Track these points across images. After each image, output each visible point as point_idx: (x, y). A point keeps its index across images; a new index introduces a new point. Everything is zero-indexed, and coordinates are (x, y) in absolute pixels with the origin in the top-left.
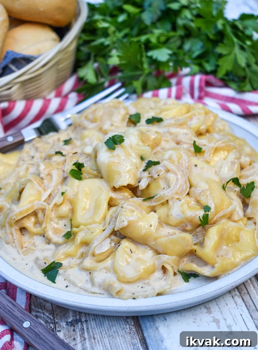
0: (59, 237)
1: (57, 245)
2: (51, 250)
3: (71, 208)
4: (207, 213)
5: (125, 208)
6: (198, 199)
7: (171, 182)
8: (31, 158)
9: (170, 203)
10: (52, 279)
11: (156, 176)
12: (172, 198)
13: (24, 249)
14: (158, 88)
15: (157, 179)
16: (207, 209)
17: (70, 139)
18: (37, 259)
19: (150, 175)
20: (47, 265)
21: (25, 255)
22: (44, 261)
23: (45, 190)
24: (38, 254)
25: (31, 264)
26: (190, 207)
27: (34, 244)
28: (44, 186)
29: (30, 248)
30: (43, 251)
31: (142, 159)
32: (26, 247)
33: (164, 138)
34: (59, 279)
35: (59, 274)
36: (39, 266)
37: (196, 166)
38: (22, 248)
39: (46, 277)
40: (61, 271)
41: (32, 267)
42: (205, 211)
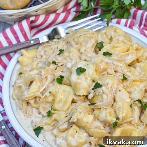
0: (45, 112)
1: (43, 116)
2: (40, 118)
3: (53, 99)
4: (117, 121)
5: (78, 110)
6: (116, 111)
7: (104, 100)
8: (41, 56)
9: (102, 110)
10: (37, 135)
11: (97, 94)
12: (103, 107)
13: (27, 114)
14: (122, 17)
15: (98, 95)
16: (118, 119)
17: (63, 50)
18: (32, 122)
19: (95, 92)
20: (36, 127)
21: (27, 118)
22: (35, 124)
23: (42, 86)
24: (33, 119)
25: (29, 124)
26: (110, 115)
27: (32, 112)
28: (43, 83)
29: (30, 114)
30: (36, 117)
31: (93, 81)
32: (28, 113)
33: (109, 67)
34: (40, 135)
35: (41, 133)
36: (33, 126)
37: (120, 91)
38: (26, 114)
39: (35, 133)
40: (42, 131)
41: (29, 126)
42: (117, 120)
